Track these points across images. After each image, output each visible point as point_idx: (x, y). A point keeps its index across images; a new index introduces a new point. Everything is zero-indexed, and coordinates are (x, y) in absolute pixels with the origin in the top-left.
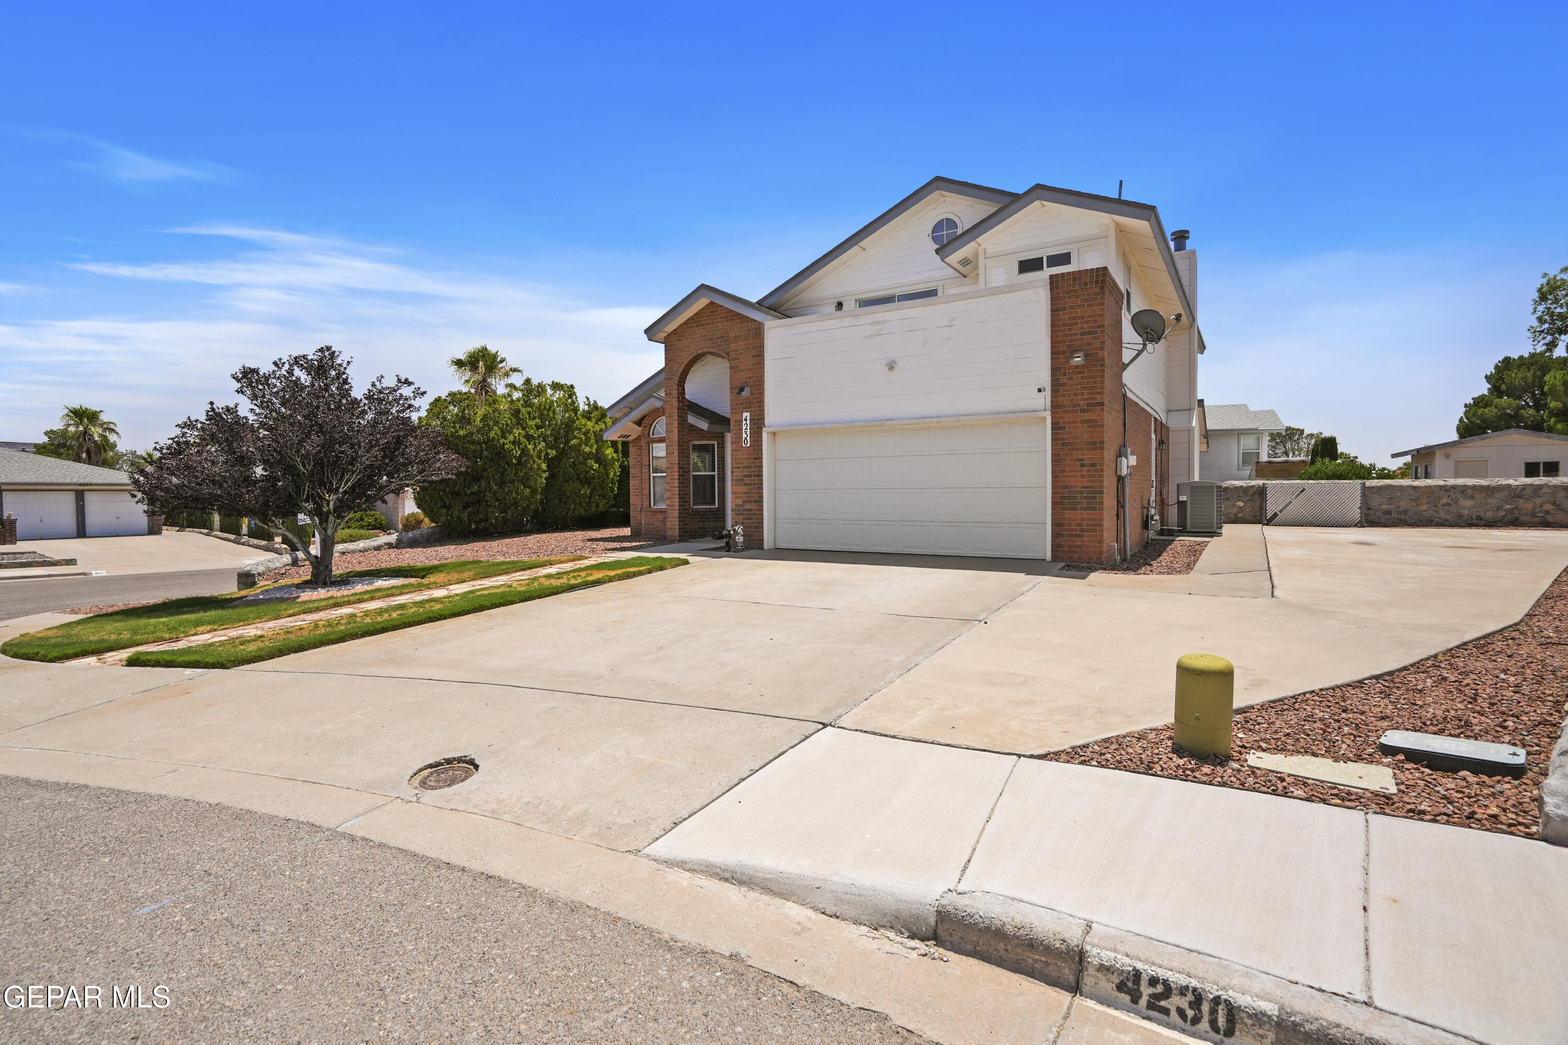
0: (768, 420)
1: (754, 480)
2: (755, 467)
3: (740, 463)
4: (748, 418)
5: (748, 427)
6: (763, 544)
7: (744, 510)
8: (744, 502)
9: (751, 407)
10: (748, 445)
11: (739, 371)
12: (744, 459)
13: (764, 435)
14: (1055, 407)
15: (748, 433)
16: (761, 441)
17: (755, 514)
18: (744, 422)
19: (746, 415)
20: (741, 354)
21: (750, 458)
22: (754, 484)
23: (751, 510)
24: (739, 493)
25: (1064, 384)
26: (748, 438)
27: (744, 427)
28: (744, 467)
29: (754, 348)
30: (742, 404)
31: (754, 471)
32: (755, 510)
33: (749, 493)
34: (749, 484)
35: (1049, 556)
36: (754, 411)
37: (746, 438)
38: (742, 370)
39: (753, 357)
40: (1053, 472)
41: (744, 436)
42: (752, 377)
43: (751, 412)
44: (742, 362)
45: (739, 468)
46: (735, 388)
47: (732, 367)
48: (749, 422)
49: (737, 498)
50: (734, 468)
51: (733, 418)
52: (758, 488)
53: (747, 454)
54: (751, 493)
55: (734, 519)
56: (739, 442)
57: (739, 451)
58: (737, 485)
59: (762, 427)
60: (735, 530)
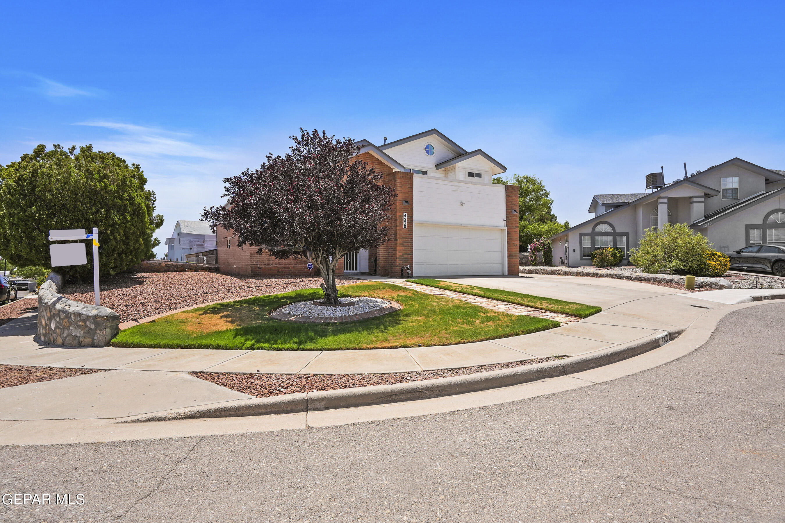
0: (414, 218)
1: (409, 244)
2: (409, 238)
3: (401, 236)
4: (406, 215)
5: (406, 220)
6: (414, 274)
7: (404, 258)
8: (403, 254)
9: (407, 211)
10: (406, 228)
11: (401, 193)
12: (403, 234)
13: (413, 224)
14: (507, 226)
15: (406, 222)
16: (412, 227)
17: (409, 260)
18: (404, 217)
19: (404, 214)
20: (402, 185)
21: (407, 234)
22: (409, 246)
23: (407, 258)
24: (401, 250)
25: (510, 220)
26: (406, 225)
27: (404, 219)
28: (403, 238)
29: (409, 184)
30: (402, 208)
31: (408, 241)
32: (409, 258)
33: (406, 250)
34: (406, 246)
35: (507, 274)
36: (409, 213)
38: (403, 193)
39: (409, 188)
40: (508, 247)
41: (404, 223)
42: (408, 197)
43: (407, 213)
44: (403, 189)
45: (401, 238)
46: (399, 200)
47: (398, 190)
48: (406, 217)
49: (399, 252)
50: (398, 238)
51: (398, 214)
52: (411, 248)
53: (405, 232)
54: (407, 250)
55: (398, 262)
56: (401, 226)
57: (401, 230)
58: (400, 246)
59: (413, 221)
60: (407, 268)
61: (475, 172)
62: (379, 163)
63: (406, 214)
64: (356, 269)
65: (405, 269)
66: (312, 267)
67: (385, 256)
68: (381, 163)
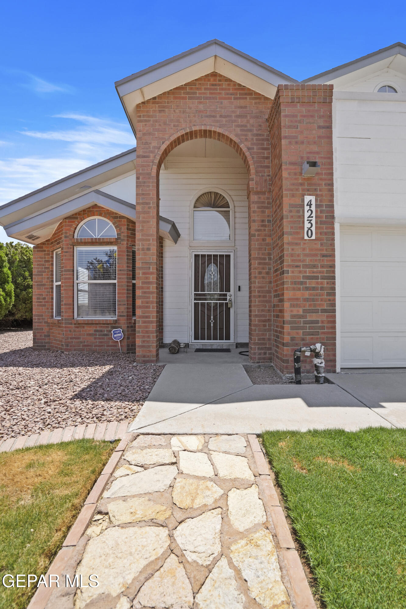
0: (338, 210)
1: (322, 283)
2: (322, 267)
3: (300, 261)
4: (313, 202)
5: (314, 215)
6: (335, 366)
7: (305, 323)
8: (304, 311)
9: (316, 190)
10: (314, 237)
11: (297, 143)
12: (305, 255)
13: (337, 226)
15: (313, 222)
16: (333, 234)
17: (323, 328)
18: (307, 208)
19: (307, 199)
20: (300, 122)
21: (317, 255)
22: (322, 289)
23: (317, 322)
24: (297, 299)
26: (313, 229)
27: (307, 215)
28: (306, 266)
29: (320, 117)
30: (301, 184)
31: (320, 272)
32: (322, 322)
33: (313, 300)
34: (314, 289)
36: (322, 195)
37: (309, 229)
38: (302, 143)
39: (319, 127)
41: (307, 225)
42: (318, 153)
43: (317, 196)
44: (302, 132)
45: (297, 266)
46: (291, 163)
47: (286, 137)
48: (313, 208)
49: (292, 306)
50: (289, 266)
51: (287, 201)
52: (328, 294)
53: (311, 250)
54: (317, 300)
55: (289, 334)
56: (298, 233)
57: (296, 244)
58: (294, 289)
59: (333, 217)
60: (313, 351)
62: (246, 94)
63: (313, 198)
64: (228, 338)
65: (308, 354)
66: (121, 337)
67: (264, 316)
68: (251, 94)
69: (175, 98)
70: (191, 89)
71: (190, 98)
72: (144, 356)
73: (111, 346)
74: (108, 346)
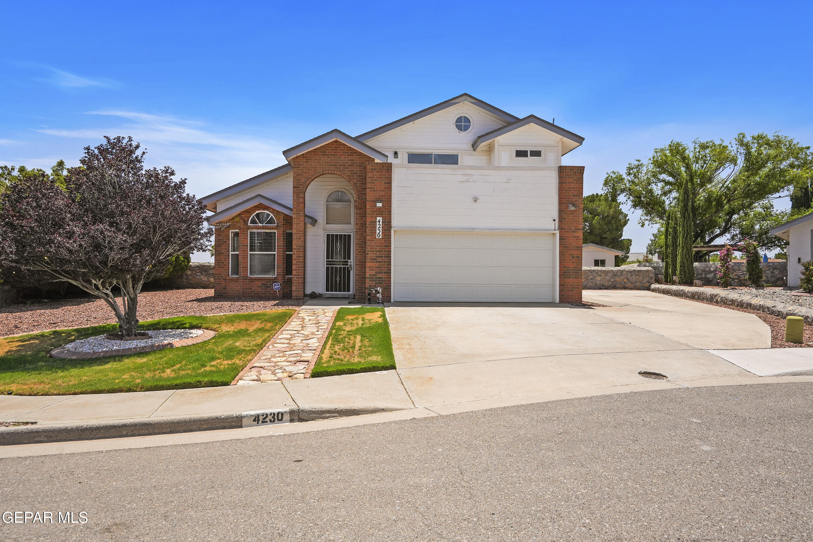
0: (394, 223)
1: (384, 259)
2: (385, 251)
3: (374, 249)
4: (381, 221)
5: (381, 226)
6: (390, 299)
7: (376, 278)
8: (376, 273)
9: (383, 214)
10: (381, 237)
11: (374, 191)
12: (377, 246)
13: (392, 232)
14: (560, 228)
15: (381, 230)
16: (391, 236)
17: (385, 281)
18: (378, 223)
19: (378, 219)
20: (376, 180)
21: (382, 246)
22: (385, 262)
23: (382, 278)
24: (373, 267)
25: (565, 219)
26: (381, 233)
27: (378, 226)
28: (377, 251)
29: (386, 178)
30: (376, 211)
31: (384, 254)
32: (385, 278)
33: (380, 267)
34: (380, 262)
35: (557, 300)
36: (386, 217)
37: (379, 233)
38: (377, 191)
39: (385, 183)
40: (560, 260)
41: (378, 231)
42: (384, 196)
43: (383, 217)
44: (376, 185)
45: (373, 251)
46: (371, 201)
47: (369, 188)
48: (381, 223)
49: (370, 270)
50: (369, 251)
51: (368, 220)
52: (388, 265)
53: (379, 243)
54: (382, 267)
55: (368, 283)
56: (373, 235)
57: (373, 241)
58: (371, 262)
59: (391, 227)
60: (376, 291)
61: (529, 149)
63: (381, 218)
65: (374, 292)
66: (279, 288)
67: (361, 275)
68: (356, 153)
69: (314, 155)
70: (323, 150)
71: (323, 155)
72: (297, 296)
73: (272, 294)
74: (270, 294)
